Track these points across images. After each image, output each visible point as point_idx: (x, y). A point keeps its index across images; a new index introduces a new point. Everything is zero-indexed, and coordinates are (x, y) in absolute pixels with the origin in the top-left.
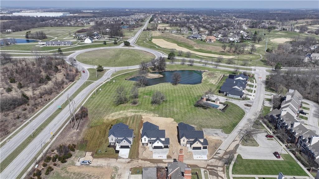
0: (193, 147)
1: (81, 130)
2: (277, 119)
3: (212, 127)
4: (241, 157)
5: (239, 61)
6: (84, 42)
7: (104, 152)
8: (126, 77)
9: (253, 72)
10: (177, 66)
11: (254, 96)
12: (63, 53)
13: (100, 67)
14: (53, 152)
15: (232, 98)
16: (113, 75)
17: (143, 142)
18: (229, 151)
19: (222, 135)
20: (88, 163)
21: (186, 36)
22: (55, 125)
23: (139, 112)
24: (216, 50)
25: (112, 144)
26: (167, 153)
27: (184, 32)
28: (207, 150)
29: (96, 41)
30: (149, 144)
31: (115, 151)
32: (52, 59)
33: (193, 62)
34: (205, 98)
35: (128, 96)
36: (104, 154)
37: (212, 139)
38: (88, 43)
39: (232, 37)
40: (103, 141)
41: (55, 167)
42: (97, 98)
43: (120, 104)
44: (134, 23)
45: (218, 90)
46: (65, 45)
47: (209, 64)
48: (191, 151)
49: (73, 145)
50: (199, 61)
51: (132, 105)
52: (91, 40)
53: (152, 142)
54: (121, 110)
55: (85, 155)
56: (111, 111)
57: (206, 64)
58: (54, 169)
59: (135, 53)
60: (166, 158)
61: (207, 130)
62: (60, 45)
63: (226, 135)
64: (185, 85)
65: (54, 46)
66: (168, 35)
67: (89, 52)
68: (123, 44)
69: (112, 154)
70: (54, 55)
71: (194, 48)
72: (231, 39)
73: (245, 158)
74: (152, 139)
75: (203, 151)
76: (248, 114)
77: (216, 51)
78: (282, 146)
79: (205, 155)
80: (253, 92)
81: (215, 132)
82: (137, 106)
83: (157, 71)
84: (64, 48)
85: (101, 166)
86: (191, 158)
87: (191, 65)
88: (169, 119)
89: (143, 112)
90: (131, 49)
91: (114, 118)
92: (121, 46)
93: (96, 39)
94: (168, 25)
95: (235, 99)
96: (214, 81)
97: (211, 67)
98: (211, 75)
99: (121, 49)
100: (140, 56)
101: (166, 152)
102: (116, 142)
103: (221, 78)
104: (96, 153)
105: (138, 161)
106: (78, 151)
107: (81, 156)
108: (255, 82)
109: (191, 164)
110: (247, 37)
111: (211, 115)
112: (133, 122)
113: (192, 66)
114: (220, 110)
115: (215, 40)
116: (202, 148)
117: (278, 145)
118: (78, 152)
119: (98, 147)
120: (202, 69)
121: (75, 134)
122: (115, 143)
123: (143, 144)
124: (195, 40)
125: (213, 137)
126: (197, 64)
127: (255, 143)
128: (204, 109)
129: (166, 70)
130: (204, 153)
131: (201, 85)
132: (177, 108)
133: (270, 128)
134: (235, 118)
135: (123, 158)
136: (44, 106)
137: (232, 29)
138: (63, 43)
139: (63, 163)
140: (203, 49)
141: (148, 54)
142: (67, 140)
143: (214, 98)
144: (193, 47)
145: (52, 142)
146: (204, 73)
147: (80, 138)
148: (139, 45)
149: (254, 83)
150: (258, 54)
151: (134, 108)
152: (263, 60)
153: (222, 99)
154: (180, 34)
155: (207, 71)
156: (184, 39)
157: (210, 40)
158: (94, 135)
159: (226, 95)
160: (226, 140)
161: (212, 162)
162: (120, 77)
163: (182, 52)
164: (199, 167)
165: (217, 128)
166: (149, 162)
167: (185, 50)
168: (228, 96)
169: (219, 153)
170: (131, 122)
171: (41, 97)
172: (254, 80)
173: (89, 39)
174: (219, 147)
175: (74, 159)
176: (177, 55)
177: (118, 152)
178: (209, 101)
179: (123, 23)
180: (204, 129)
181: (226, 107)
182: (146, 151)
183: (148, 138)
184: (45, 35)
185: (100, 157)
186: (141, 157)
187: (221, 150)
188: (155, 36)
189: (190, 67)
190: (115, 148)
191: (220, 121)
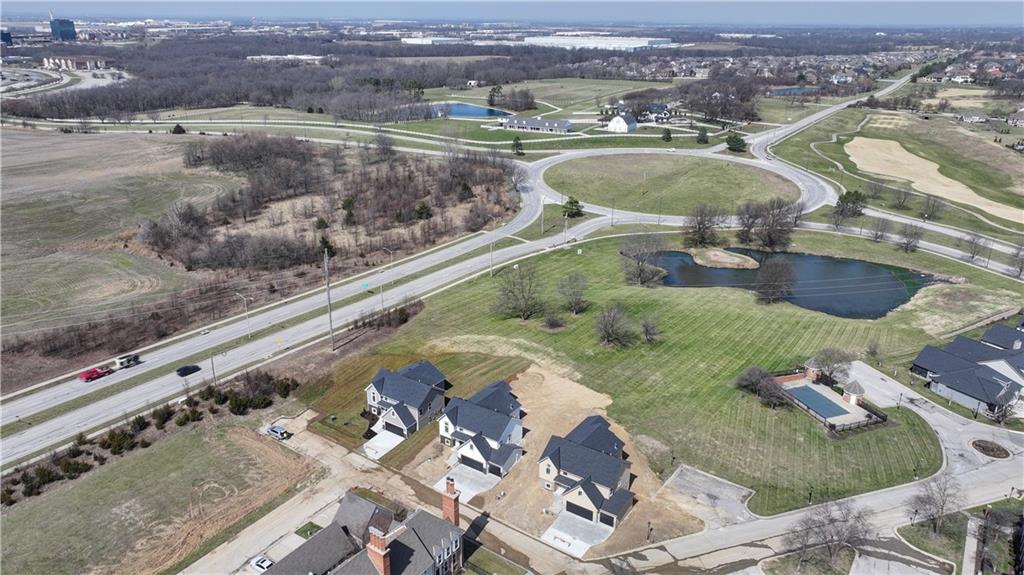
0: (568, 503)
1: (343, 353)
3: (723, 471)
6: (607, 126)
7: (339, 423)
10: (849, 240)
12: (525, 151)
13: (573, 203)
16: (599, 232)
17: (443, 431)
18: (691, 567)
19: (727, 510)
20: (279, 435)
23: (536, 351)
25: (375, 411)
28: (611, 529)
29: (645, 128)
30: (457, 444)
31: (366, 431)
32: (482, 164)
33: (919, 234)
34: (812, 372)
36: (337, 429)
37: (678, 508)
38: (618, 131)
42: (483, 286)
43: (518, 317)
46: (551, 130)
48: (554, 511)
49: (294, 382)
51: (542, 328)
52: (629, 122)
54: (497, 332)
55: (298, 416)
56: (473, 328)
58: (204, 420)
59: (739, 176)
60: (469, 501)
61: (696, 473)
63: (744, 515)
65: (525, 130)
66: (935, 131)
69: (354, 436)
74: (466, 432)
79: (590, 541)
81: (715, 491)
82: (553, 334)
84: (540, 140)
85: (302, 453)
86: (536, 531)
87: (906, 247)
89: (549, 354)
91: (455, 349)
92: (716, 153)
93: (650, 121)
94: (987, 93)
95: (955, 407)
96: (944, 321)
97: (997, 268)
98: (960, 298)
100: (747, 189)
101: (485, 485)
102: (380, 408)
103: (996, 319)
104: (323, 421)
105: (389, 478)
106: (295, 399)
107: (289, 415)
109: (514, 547)
111: (763, 432)
112: (484, 374)
113: (911, 250)
114: (833, 427)
116: (596, 516)
118: (293, 402)
120: (942, 269)
121: (320, 359)
122: (378, 411)
123: (442, 439)
125: (688, 502)
126: (942, 249)
128: (767, 404)
129: (789, 250)
131: (864, 327)
132: (668, 373)
134: (858, 475)
135: (366, 457)
136: (349, 277)
138: (547, 125)
139: (235, 414)
142: (292, 365)
145: (276, 358)
146: (938, 286)
147: (325, 370)
148: (779, 154)
151: (538, 336)
153: (892, 393)
154: (997, 127)
155: (960, 279)
158: (360, 375)
159: (927, 384)
160: (721, 529)
161: (584, 572)
162: (611, 243)
164: (528, 566)
165: (739, 479)
166: (414, 493)
168: (932, 389)
169: (642, 558)
170: (483, 370)
171: (363, 256)
173: (622, 120)
174: (668, 541)
175: (267, 415)
176: (890, 203)
177: (370, 435)
178: (826, 384)
179: (802, 77)
180: (685, 466)
181: (866, 425)
182: (438, 460)
183: (455, 424)
184: (532, 98)
185: (321, 434)
186: (407, 471)
187: (666, 550)
188: (878, 129)
189: (901, 253)
190: (372, 425)
191: (782, 461)
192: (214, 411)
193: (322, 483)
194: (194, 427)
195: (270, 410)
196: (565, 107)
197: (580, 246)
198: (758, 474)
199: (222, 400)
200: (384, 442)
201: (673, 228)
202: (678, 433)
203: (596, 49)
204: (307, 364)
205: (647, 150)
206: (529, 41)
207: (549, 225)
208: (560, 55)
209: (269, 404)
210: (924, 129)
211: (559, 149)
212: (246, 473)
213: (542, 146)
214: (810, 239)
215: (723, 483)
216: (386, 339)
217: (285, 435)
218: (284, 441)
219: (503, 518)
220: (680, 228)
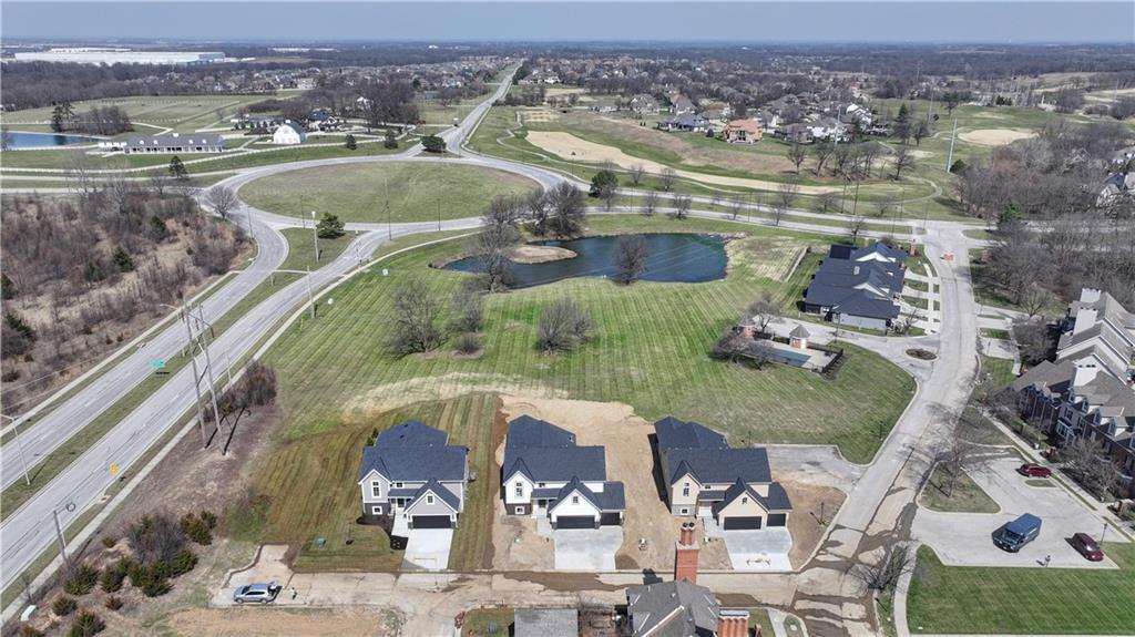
0: (726, 519)
1: (242, 454)
2: (1058, 401)
3: (793, 438)
4: (934, 558)
5: (859, 203)
6: (272, 139)
7: (338, 544)
8: (432, 258)
9: (917, 239)
10: (627, 218)
11: (936, 320)
12: (190, 176)
13: (330, 220)
14: (111, 550)
15: (855, 329)
16: (381, 250)
17: (511, 498)
18: (881, 533)
19: (839, 470)
20: (266, 595)
21: (651, 123)
22: (135, 435)
23: (485, 381)
24: (765, 169)
25: (377, 510)
26: (618, 547)
27: (644, 111)
28: (784, 529)
29: (317, 137)
30: (536, 507)
31: (388, 541)
32: (145, 196)
33: (686, 205)
34: (748, 331)
35: (441, 324)
36: (342, 553)
37: (802, 485)
38: (287, 142)
39: (820, 126)
40: (338, 498)
41: (115, 613)
42: (317, 331)
43: (411, 352)
44: (459, 83)
45: (793, 299)
46: (199, 149)
47: (749, 213)
48: (716, 536)
49: (205, 515)
50: (708, 201)
51: (460, 356)
52: (299, 132)
53: (548, 500)
54: (412, 373)
55: (257, 560)
56: (373, 378)
57: (736, 211)
58: (109, 625)
59: (466, 175)
60: (612, 566)
61: (775, 448)
62: (179, 149)
63: (856, 470)
64: (664, 285)
65: (158, 152)
66: (584, 121)
67: (292, 172)
68: (420, 147)
69: (378, 554)
70: (154, 183)
71: (683, 162)
72: (818, 132)
73: (953, 560)
74: (550, 486)
75: (767, 533)
76: (926, 386)
77: (766, 172)
78: (1094, 509)
79: (779, 549)
80: (931, 305)
81: (810, 456)
82: (480, 360)
83: (552, 238)
84: (195, 161)
85: (328, 605)
86: (722, 565)
87: (679, 216)
88: (616, 405)
89: (505, 381)
90: (451, 164)
92: (414, 154)
93: (316, 130)
94: (581, 90)
95: (864, 331)
96: (773, 268)
97: (755, 221)
98: (762, 247)
99: (413, 163)
100: (486, 186)
101: (610, 541)
102: (393, 501)
103: (800, 259)
104: (306, 550)
105: (490, 584)
106: (226, 541)
107: (239, 565)
108: (929, 272)
110: (873, 125)
111: (781, 392)
112: (464, 421)
113: (685, 218)
114: (816, 370)
115: (758, 136)
116: (764, 521)
117: (1077, 505)
118: (228, 545)
119: (317, 524)
120: (722, 228)
121: (215, 472)
122: (387, 508)
123: (510, 508)
124: (685, 135)
125: (803, 476)
126: (702, 212)
127: (979, 498)
128: (752, 368)
129: (585, 235)
130: (774, 544)
131: (726, 285)
132: (641, 365)
133: (1031, 440)
134: (879, 403)
135: (427, 572)
136: (97, 362)
137: (814, 100)
138: (191, 142)
139: (153, 595)
140: (718, 164)
141: (514, 178)
142: (179, 494)
143: (783, 328)
144: (680, 159)
145: (114, 504)
146: (733, 242)
147: (237, 487)
148: (479, 151)
149: (925, 274)
150: (921, 180)
151: (467, 365)
152: (945, 198)
153: (819, 332)
154: (630, 114)
155: (742, 234)
156: (643, 131)
157: (742, 135)
158: (297, 475)
159: (828, 318)
160: (856, 489)
161: (812, 582)
162: (408, 257)
163: (641, 172)
164: (758, 604)
165: (812, 440)
166: (542, 587)
167: (653, 168)
168: (835, 321)
169: (837, 544)
170: (458, 418)
171: (88, 331)
172: (926, 266)
173: (290, 129)
174: (836, 518)
175: (206, 578)
177: (401, 543)
178: (766, 338)
181: (835, 362)
182: (526, 535)
183: (534, 480)
184: (127, 119)
186: (501, 565)
187: (844, 528)
188: (537, 123)
189: (678, 222)
190: (389, 532)
191: (822, 412)
192: (115, 605)
193: (408, 630)
195: (201, 571)
199: (114, 581)
209: (193, 561)
210: (571, 120)
211: (234, 168)
213: (205, 167)
215: (805, 448)
216: (279, 420)
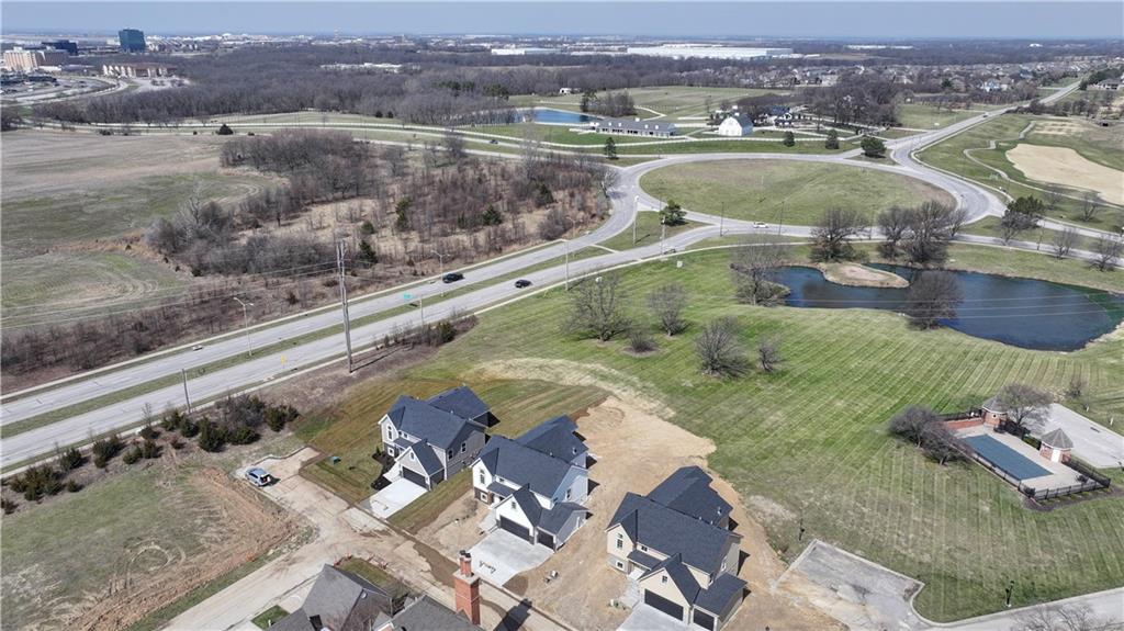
0: (649, 591)
1: (363, 376)
3: (875, 552)
6: (719, 129)
7: (343, 466)
13: (673, 208)
16: (701, 243)
17: (477, 482)
19: (884, 611)
23: (615, 380)
25: (391, 451)
26: (528, 567)
29: (763, 132)
30: (496, 500)
31: (378, 475)
32: (567, 167)
34: (998, 417)
36: (339, 474)
41: (174, 451)
42: (556, 301)
43: (595, 337)
46: (651, 133)
48: (627, 603)
49: (293, 411)
51: (625, 352)
52: (745, 125)
53: (499, 496)
54: (567, 355)
55: (291, 455)
56: (535, 349)
58: (163, 457)
59: (878, 183)
60: (503, 583)
61: (835, 553)
62: (636, 132)
63: (909, 621)
65: (620, 134)
66: (1119, 138)
68: (860, 151)
69: (359, 485)
74: (508, 484)
81: (865, 581)
82: (640, 360)
83: (899, 263)
84: (636, 144)
85: (285, 506)
89: (633, 385)
90: (877, 171)
91: (510, 375)
92: (846, 157)
93: (769, 125)
100: (889, 197)
101: (531, 559)
102: (397, 448)
104: (323, 462)
105: (398, 545)
106: (290, 434)
107: (279, 454)
111: (931, 497)
112: (543, 407)
113: (1108, 269)
114: (1030, 492)
116: (687, 613)
118: (287, 437)
121: (331, 382)
122: (396, 452)
123: (477, 492)
125: (825, 596)
128: (933, 458)
129: (946, 266)
131: (1057, 360)
132: (794, 413)
134: (1077, 564)
135: (371, 515)
136: (390, 287)
138: (646, 127)
139: (207, 450)
141: (931, 193)
142: (293, 389)
143: (1041, 423)
148: (925, 160)
151: (621, 361)
165: (898, 564)
170: (541, 404)
171: (412, 264)
175: (251, 453)
176: (1072, 214)
177: (382, 483)
178: (1014, 434)
179: (947, 84)
180: (820, 543)
181: (1080, 492)
182: (469, 521)
183: (493, 473)
184: (632, 104)
185: (317, 480)
186: (423, 536)
188: (1045, 136)
189: (1095, 272)
190: (386, 470)
191: (961, 540)
192: (178, 446)
193: (305, 549)
194: (148, 466)
195: (255, 447)
196: (669, 113)
197: (681, 258)
198: (926, 558)
199: (192, 431)
200: (400, 494)
201: (797, 240)
202: (809, 495)
203: (707, 58)
204: (312, 389)
205: (764, 156)
206: (631, 51)
207: (643, 233)
208: (667, 63)
209: (255, 438)
210: (1103, 136)
211: (661, 153)
212: (203, 532)
213: (640, 150)
214: (973, 255)
215: (875, 569)
216: (422, 360)
217: (269, 479)
218: (267, 489)
219: (550, 610)
220: (806, 239)
